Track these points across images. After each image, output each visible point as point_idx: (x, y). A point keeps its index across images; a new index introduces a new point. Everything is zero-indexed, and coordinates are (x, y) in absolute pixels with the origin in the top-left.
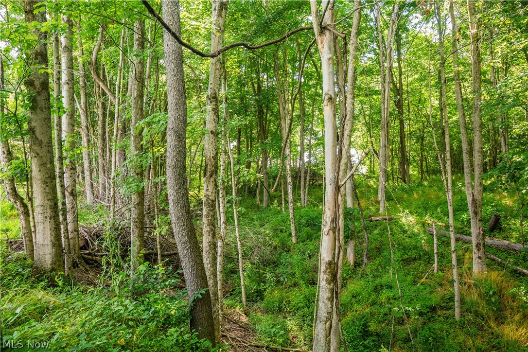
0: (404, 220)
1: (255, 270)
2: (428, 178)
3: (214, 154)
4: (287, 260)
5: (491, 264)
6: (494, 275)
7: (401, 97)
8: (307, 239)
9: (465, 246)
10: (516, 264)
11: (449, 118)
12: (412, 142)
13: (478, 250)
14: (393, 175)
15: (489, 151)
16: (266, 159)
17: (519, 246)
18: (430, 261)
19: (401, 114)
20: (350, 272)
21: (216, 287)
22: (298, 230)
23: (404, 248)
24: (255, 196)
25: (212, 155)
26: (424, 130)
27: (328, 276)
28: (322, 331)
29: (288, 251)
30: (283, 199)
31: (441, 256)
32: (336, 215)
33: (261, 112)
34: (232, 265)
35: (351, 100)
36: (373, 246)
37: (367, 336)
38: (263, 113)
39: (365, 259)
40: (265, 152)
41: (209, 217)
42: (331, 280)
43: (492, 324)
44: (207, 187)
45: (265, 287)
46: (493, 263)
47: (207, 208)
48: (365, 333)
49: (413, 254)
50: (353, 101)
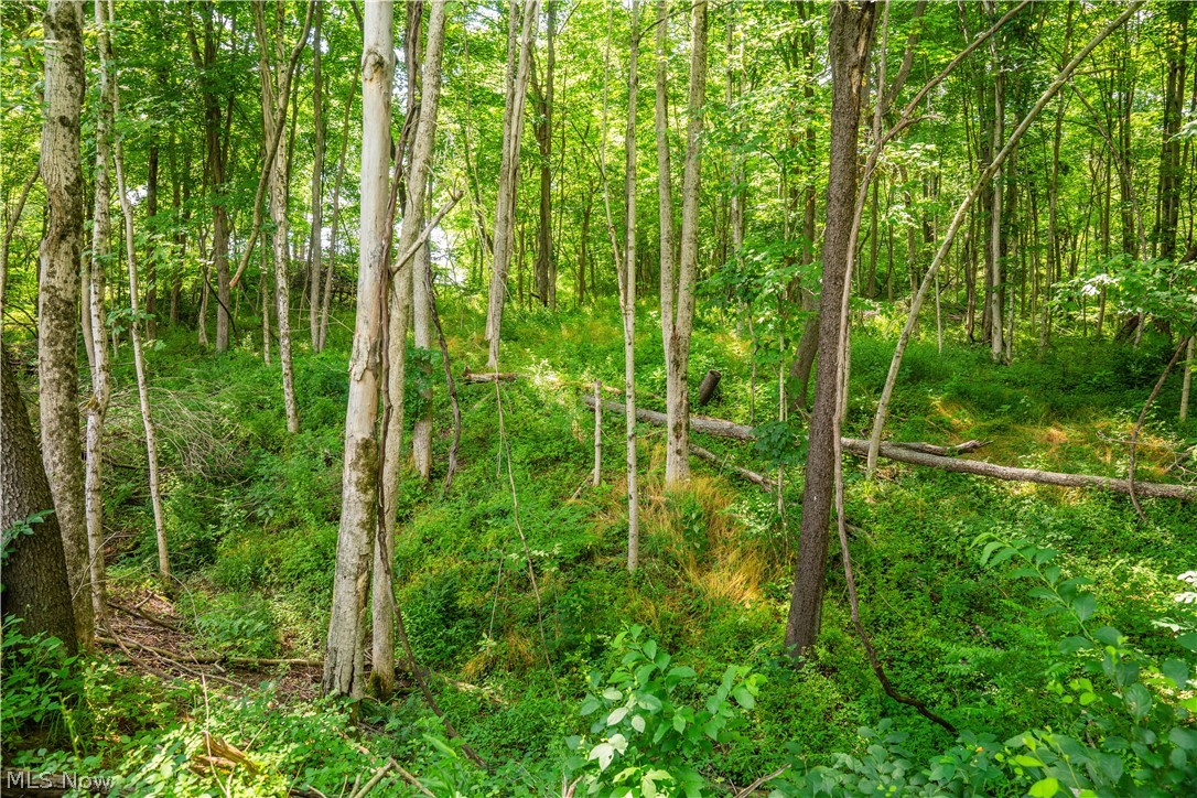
0: (537, 381)
1: (193, 495)
2: (593, 300)
3: (72, 179)
4: (273, 470)
5: (699, 465)
6: (702, 483)
7: (549, 117)
8: (324, 423)
9: (655, 432)
10: (740, 463)
11: (644, 176)
12: (565, 223)
13: (677, 437)
14: (521, 289)
15: (712, 252)
16: (226, 233)
17: (746, 430)
18: (585, 463)
19: (546, 155)
20: (419, 491)
21: (80, 522)
22: (301, 403)
23: (536, 439)
24: (194, 327)
25: (64, 183)
26: (591, 197)
27: (360, 475)
28: (348, 597)
29: (276, 451)
30: (266, 333)
31: (610, 452)
32: (382, 337)
33: (213, 112)
34: (130, 485)
35: (431, 89)
36: (471, 435)
37: (453, 619)
38: (219, 116)
39: (452, 462)
40: (221, 215)
41: (56, 344)
42: (368, 483)
43: (691, 574)
44: (52, 266)
45: (219, 533)
46: (701, 463)
47: (52, 320)
48: (450, 613)
49: (552, 449)
50: (436, 92)
